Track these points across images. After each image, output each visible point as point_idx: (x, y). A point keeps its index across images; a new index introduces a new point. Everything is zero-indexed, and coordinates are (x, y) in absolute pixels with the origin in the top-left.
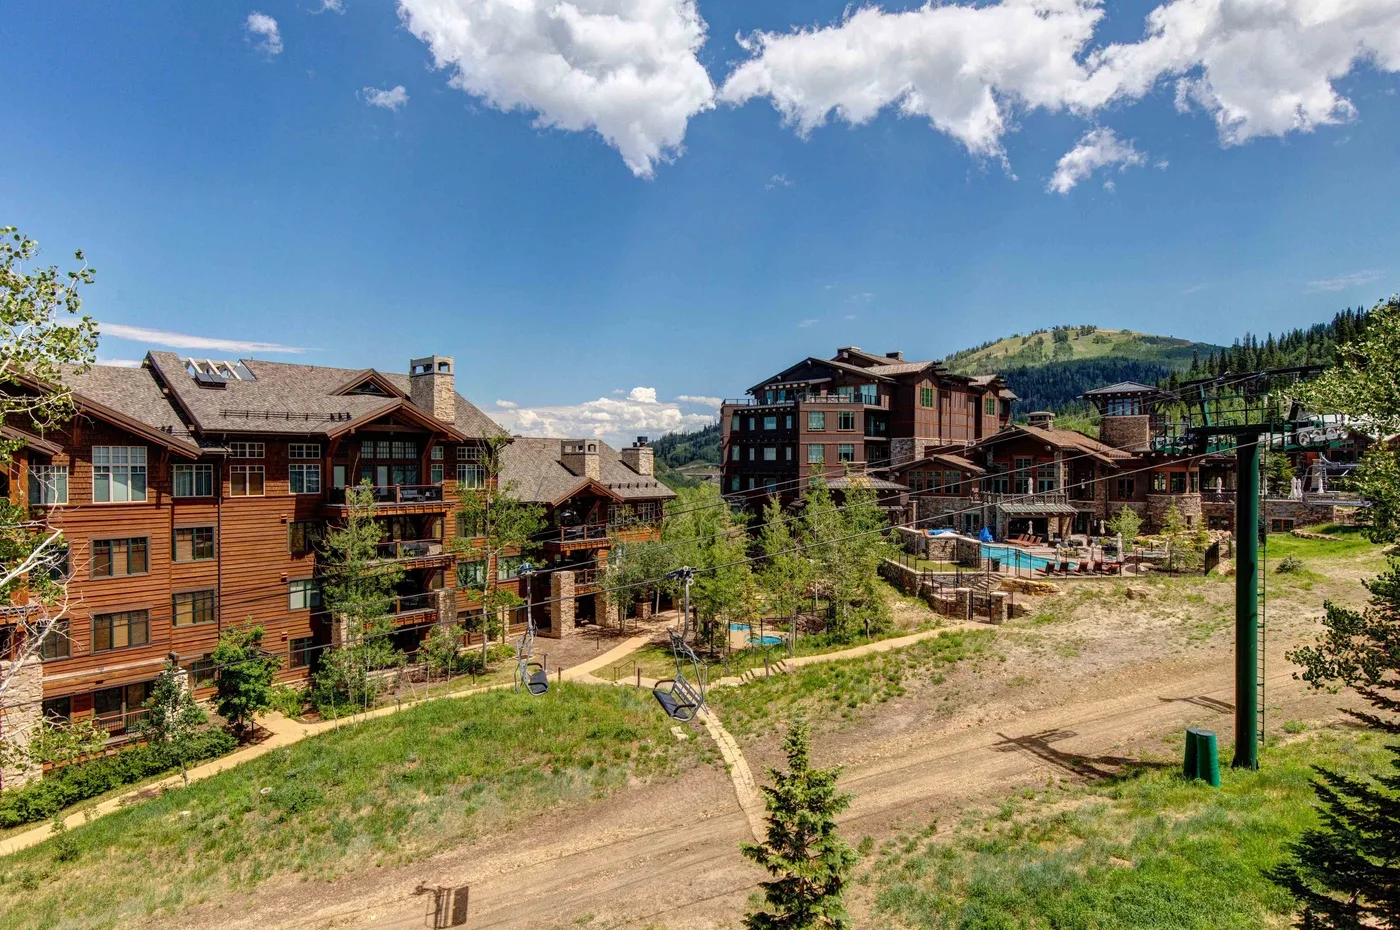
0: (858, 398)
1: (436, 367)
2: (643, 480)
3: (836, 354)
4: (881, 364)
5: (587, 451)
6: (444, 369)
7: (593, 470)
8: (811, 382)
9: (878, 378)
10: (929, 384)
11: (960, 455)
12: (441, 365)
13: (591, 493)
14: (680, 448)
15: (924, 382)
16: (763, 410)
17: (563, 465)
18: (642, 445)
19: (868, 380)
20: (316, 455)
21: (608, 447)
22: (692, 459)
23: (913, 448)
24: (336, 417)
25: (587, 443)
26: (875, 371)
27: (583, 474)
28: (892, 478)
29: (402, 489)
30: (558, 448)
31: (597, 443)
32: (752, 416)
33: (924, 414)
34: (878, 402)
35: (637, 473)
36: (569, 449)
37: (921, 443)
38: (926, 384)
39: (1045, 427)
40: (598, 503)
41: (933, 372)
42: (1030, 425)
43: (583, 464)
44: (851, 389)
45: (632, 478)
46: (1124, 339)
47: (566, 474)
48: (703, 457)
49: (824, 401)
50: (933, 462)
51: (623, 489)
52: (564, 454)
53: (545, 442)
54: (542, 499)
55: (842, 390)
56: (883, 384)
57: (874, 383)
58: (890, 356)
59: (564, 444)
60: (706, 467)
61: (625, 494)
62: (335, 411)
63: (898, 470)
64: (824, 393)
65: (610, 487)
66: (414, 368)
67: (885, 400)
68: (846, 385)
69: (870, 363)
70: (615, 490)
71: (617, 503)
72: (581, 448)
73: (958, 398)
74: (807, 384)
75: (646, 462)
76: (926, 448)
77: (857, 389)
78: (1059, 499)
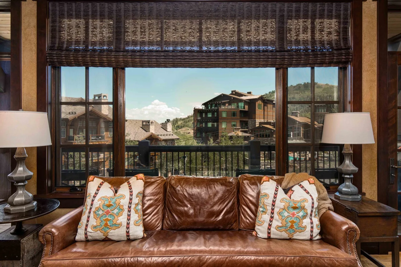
0: (238, 107)
1: (102, 97)
2: (168, 133)
3: (231, 93)
4: (245, 96)
5: (150, 124)
6: (105, 98)
7: (153, 130)
8: (223, 101)
9: (244, 100)
10: (261, 102)
11: (270, 125)
12: (104, 96)
13: (152, 137)
14: (179, 123)
15: (259, 101)
16: (208, 110)
17: (142, 128)
18: (168, 122)
19: (241, 101)
20: (64, 125)
21: (157, 123)
22: (183, 127)
23: (255, 122)
24: (71, 113)
25: (150, 122)
26: (244, 98)
27: (149, 131)
28: (249, 133)
29: (92, 136)
30: (141, 123)
31: (154, 121)
32: (204, 112)
33: (259, 112)
34: (244, 108)
35: (167, 131)
36: (144, 123)
37: (258, 121)
38: (260, 102)
39: (297, 116)
40: (154, 141)
41: (261, 98)
42: (292, 115)
43: (149, 128)
44: (236, 104)
45: (165, 132)
46: (326, 86)
47: (144, 131)
48: (187, 126)
49: (227, 108)
50: (261, 128)
51: (162, 136)
52: (143, 125)
53: (136, 121)
54: (136, 139)
55: (233, 104)
56: (246, 102)
57: (243, 102)
58: (248, 93)
59: (143, 122)
60: (188, 129)
61: (163, 138)
62: (71, 111)
63: (251, 130)
64: (227, 105)
65: (158, 135)
66: (95, 97)
67: (247, 107)
68: (234, 102)
69: (242, 95)
70: (160, 136)
71: (160, 141)
72: (148, 123)
73: (270, 106)
74: (222, 102)
75: (169, 127)
76: (260, 123)
77: (238, 104)
78: (300, 139)
